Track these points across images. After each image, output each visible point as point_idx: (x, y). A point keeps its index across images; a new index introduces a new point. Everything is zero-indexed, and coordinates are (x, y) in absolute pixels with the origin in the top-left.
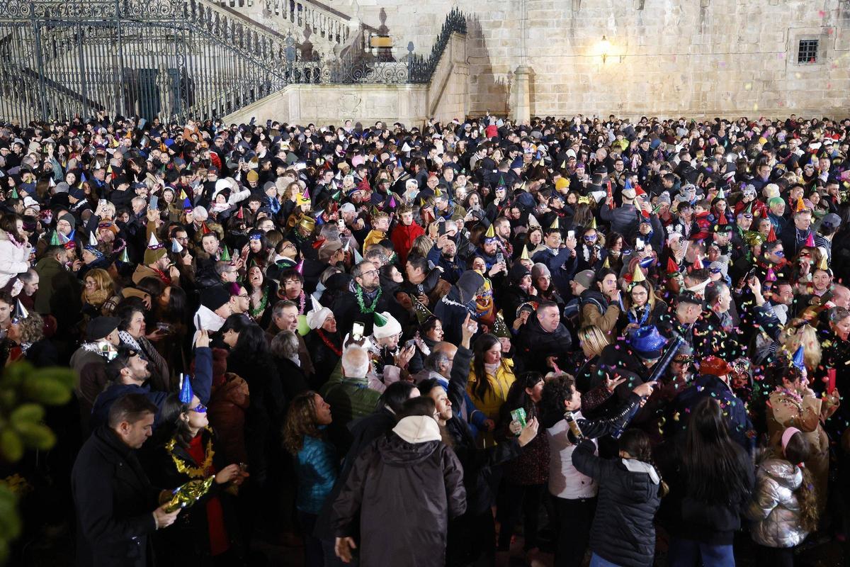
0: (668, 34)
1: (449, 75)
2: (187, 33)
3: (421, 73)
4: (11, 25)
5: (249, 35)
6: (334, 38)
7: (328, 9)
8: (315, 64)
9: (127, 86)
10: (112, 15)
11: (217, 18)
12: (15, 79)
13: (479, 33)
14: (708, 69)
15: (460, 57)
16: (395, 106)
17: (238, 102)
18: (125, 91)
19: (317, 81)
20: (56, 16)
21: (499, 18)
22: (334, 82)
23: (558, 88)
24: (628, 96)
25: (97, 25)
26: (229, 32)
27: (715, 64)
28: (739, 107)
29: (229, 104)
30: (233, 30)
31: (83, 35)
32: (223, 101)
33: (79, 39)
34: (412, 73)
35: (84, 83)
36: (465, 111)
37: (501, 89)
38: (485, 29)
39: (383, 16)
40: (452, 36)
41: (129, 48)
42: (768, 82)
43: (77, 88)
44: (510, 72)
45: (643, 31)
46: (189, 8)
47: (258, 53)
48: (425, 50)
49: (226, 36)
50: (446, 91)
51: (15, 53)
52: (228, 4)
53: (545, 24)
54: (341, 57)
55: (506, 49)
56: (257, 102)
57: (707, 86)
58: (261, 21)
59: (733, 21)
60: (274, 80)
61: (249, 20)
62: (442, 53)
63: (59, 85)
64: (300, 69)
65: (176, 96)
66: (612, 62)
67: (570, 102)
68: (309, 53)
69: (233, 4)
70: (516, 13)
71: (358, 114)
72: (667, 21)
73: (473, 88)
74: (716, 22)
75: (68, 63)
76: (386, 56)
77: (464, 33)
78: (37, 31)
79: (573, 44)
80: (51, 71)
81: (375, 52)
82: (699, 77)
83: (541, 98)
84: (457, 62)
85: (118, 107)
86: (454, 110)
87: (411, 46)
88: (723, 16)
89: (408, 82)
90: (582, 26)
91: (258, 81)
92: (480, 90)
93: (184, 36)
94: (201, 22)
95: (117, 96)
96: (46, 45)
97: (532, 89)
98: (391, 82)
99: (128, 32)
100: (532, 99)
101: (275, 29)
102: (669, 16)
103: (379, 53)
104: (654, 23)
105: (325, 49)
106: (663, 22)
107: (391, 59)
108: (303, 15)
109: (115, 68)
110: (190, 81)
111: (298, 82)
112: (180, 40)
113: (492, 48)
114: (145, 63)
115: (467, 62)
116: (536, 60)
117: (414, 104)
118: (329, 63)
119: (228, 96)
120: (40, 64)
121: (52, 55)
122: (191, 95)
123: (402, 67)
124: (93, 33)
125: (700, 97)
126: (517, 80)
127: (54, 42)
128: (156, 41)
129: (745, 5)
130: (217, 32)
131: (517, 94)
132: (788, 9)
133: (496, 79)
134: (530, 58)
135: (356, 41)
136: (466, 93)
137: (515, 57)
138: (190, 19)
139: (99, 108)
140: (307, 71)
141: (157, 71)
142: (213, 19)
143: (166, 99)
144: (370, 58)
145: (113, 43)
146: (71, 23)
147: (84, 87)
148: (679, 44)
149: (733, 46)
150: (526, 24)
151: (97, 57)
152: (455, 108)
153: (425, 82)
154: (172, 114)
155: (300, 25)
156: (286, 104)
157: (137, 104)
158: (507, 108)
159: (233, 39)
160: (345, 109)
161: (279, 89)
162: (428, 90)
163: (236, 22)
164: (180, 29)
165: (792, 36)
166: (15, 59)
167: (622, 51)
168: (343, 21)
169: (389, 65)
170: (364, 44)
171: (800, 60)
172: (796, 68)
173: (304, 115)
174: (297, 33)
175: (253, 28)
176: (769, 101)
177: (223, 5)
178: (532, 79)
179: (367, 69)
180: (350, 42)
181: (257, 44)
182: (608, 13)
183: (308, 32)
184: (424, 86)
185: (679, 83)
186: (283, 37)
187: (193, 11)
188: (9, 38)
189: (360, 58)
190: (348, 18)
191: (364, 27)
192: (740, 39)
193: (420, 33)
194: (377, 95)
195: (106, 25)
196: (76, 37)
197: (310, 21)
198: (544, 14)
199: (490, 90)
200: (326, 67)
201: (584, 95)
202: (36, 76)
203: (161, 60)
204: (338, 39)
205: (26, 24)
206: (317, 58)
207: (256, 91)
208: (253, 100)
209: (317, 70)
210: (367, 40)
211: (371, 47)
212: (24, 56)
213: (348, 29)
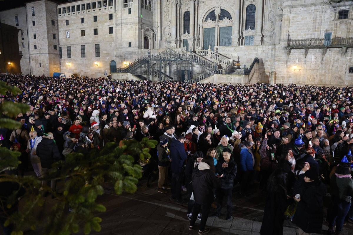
0: (313, 64)
1: (254, 73)
2: (192, 62)
3: (247, 72)
4: (156, 61)
5: (206, 62)
6: (226, 63)
7: (225, 56)
8: (221, 70)
9: (178, 74)
10: (176, 58)
11: (199, 59)
12: (156, 72)
13: (262, 63)
14: (323, 73)
15: (257, 69)
16: (240, 80)
17: (203, 78)
19: (221, 74)
20: (165, 59)
21: (267, 59)
22: (226, 74)
23: (282, 77)
24: (301, 79)
25: (173, 60)
26: (202, 62)
27: (325, 72)
28: (332, 84)
29: (200, 78)
31: (170, 63)
32: (199, 78)
33: (169, 64)
34: (245, 72)
35: (169, 73)
37: (267, 76)
38: (264, 62)
39: (239, 58)
40: (256, 63)
41: (180, 65)
42: (340, 78)
43: (168, 74)
44: (270, 73)
45: (306, 63)
46: (193, 57)
47: (208, 67)
48: (248, 66)
49: (201, 63)
51: (156, 67)
52: (202, 56)
53: (280, 61)
54: (228, 68)
55: (269, 67)
56: (207, 78)
57: (323, 78)
58: (209, 59)
59: (331, 61)
60: (211, 73)
61: (206, 59)
62: (253, 67)
63: (164, 74)
64: (218, 71)
65: (189, 76)
66: (297, 71)
67: (285, 80)
68: (220, 67)
69: (203, 56)
70: (272, 58)
71: (231, 81)
72: (312, 61)
73: (260, 76)
74: (326, 62)
75: (167, 68)
76: (239, 68)
77: (259, 63)
78: (161, 62)
79: (287, 66)
80: (163, 71)
81: (236, 67)
82: (321, 75)
83: (277, 79)
85: (176, 79)
87: (245, 66)
88: (328, 60)
89: (244, 74)
90: (289, 62)
91: (208, 73)
92: (262, 77)
94: (196, 60)
95: (176, 76)
96: (162, 65)
97: (275, 77)
98: (240, 74)
99: (179, 62)
100: (275, 79)
101: (212, 61)
102: (313, 60)
103: (237, 67)
104: (309, 61)
105: (224, 66)
106: (311, 61)
107: (240, 69)
108: (219, 58)
109: (176, 70)
110: (192, 73)
111: (217, 73)
112: (191, 64)
113: (265, 67)
114: (183, 69)
115: (259, 70)
116: (277, 70)
117: (245, 79)
118: (225, 69)
119: (200, 76)
120: (161, 69)
121: (163, 67)
122: (192, 76)
123: (242, 70)
124: (172, 62)
125: (321, 81)
126: (271, 74)
127: (164, 64)
128: (185, 64)
129: (334, 57)
130: (199, 62)
131: (271, 78)
132: (346, 59)
133: (266, 74)
134: (275, 69)
136: (258, 77)
137: (271, 69)
138: (193, 59)
139: (172, 79)
140: (219, 71)
141: (185, 71)
142: (198, 59)
143: (186, 77)
144: (235, 68)
145: (176, 64)
146: (168, 60)
147: (169, 74)
148: (315, 67)
149: (330, 68)
150: (275, 61)
151: (173, 67)
152: (255, 81)
153: (248, 74)
154: (188, 80)
155: (218, 60)
156: (214, 78)
157: (180, 78)
158: (269, 81)
159: (203, 63)
160: (228, 80)
161: (212, 75)
162: (248, 76)
163: (204, 59)
164: (191, 61)
165: (347, 66)
167: (300, 68)
168: (229, 59)
169: (239, 70)
170: (233, 65)
171: (349, 72)
172: (348, 74)
173: (218, 81)
174: (217, 62)
175: (207, 61)
176: (340, 82)
177: (201, 56)
178: (275, 74)
179: (234, 71)
180: (230, 64)
181: (208, 65)
182: (297, 59)
183: (220, 62)
184: (248, 75)
185: (315, 77)
186: (214, 63)
187: (194, 57)
188: (155, 64)
189: (232, 68)
190: (230, 59)
191: (234, 61)
192: (333, 66)
193: (247, 62)
194: (235, 77)
195: (175, 60)
197: (221, 59)
198: (279, 59)
199: (264, 77)
200: (224, 70)
201: (289, 79)
202: (160, 72)
203: (186, 68)
204: (227, 64)
205: (159, 61)
206: (222, 68)
207: (207, 75)
208: (206, 77)
209: (222, 71)
210: (234, 64)
211: (235, 66)
212: (158, 67)
213: (230, 61)
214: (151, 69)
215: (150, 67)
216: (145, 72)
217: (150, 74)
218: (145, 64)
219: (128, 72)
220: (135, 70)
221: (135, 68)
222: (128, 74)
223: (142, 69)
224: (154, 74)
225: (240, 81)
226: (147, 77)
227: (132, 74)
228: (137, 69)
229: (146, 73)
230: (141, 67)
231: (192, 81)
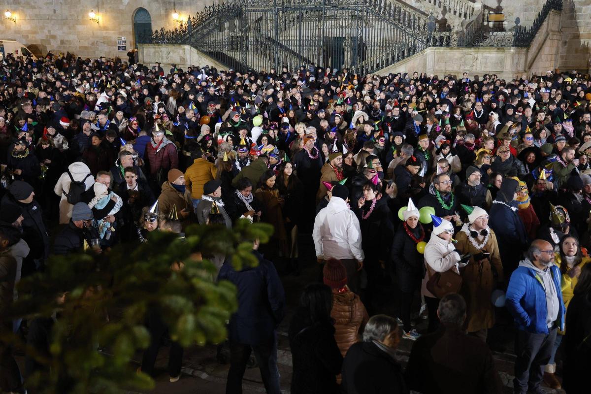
1: (545, 40)
2: (365, 13)
3: (523, 39)
4: (263, 11)
5: (405, 14)
6: (463, 15)
8: (448, 34)
9: (325, 48)
10: (320, 3)
12: (262, 43)
13: (572, 10)
15: (555, 28)
16: (502, 62)
17: (393, 58)
18: (324, 51)
19: (448, 45)
20: (288, 5)
22: (460, 46)
25: (311, 9)
26: (392, 12)
29: (387, 60)
30: (394, 12)
31: (302, 16)
32: (384, 58)
33: (300, 19)
34: (517, 40)
35: (300, 46)
36: (555, 66)
37: (586, 51)
38: (577, 6)
40: (551, 12)
41: (329, 23)
43: (296, 49)
47: (409, 26)
48: (527, 22)
49: (390, 15)
50: (542, 52)
51: (263, 27)
54: (466, 28)
56: (406, 59)
58: (414, 5)
60: (419, 44)
61: (405, 4)
62: (541, 24)
63: (286, 47)
64: (437, 37)
65: (354, 54)
68: (444, 25)
71: (476, 68)
73: (563, 50)
75: (293, 33)
76: (499, 27)
77: (560, 10)
78: (277, 14)
80: (282, 39)
81: (491, 24)
84: (552, 31)
85: (319, 61)
86: (546, 66)
87: (518, 20)
89: (513, 46)
91: (408, 45)
92: (568, 51)
93: (363, 16)
94: (375, 6)
95: (319, 54)
96: (281, 22)
98: (501, 46)
99: (329, 13)
101: (423, 10)
103: (494, 25)
105: (455, 23)
107: (502, 29)
109: (319, 36)
110: (364, 45)
111: (434, 45)
112: (360, 18)
113: (581, 21)
114: (337, 33)
115: (560, 31)
117: (516, 61)
118: (457, 33)
119: (388, 55)
120: (277, 34)
121: (283, 29)
122: (364, 54)
123: (509, 35)
124: (308, 14)
127: (286, 20)
128: (345, 19)
130: (384, 13)
133: (582, 43)
135: (478, 18)
136: (557, 53)
138: (368, 4)
139: (308, 62)
140: (441, 38)
141: (344, 38)
142: (383, 5)
143: (348, 56)
144: (487, 29)
145: (320, 21)
146: (296, 9)
147: (300, 49)
151: (309, 30)
152: (547, 64)
153: (526, 46)
154: (351, 66)
155: (440, 7)
156: (425, 60)
157: (330, 59)
158: (588, 65)
159: (394, 17)
160: (465, 64)
161: (421, 50)
162: (527, 52)
163: (397, 6)
164: (361, 11)
166: (263, 32)
168: (471, 3)
169: (500, 34)
170: (483, 20)
173: (436, 68)
174: (437, 13)
175: (408, 9)
179: (484, 36)
180: (474, 18)
181: (410, 20)
183: (445, 12)
184: (525, 49)
186: (427, 15)
188: (261, 19)
189: (480, 29)
190: (474, 2)
191: (485, 7)
193: (526, 10)
194: (488, 55)
195: (317, 9)
196: (298, 17)
197: (447, 4)
199: (576, 51)
200: (455, 35)
202: (273, 41)
203: (347, 31)
204: (465, 16)
205: (271, 10)
206: (449, 29)
207: (406, 51)
208: (403, 58)
209: (449, 38)
210: (486, 16)
211: (488, 21)
212: (268, 29)
213: (473, 9)
214: (249, 34)
215: (245, 29)
216: (233, 41)
217: (247, 48)
218: (231, 19)
219: (184, 43)
220: (204, 36)
221: (205, 31)
222: (184, 49)
223: (224, 35)
224: (257, 50)
225: (502, 67)
226: (238, 56)
227: (196, 47)
228: (208, 33)
229: (235, 47)
230: (220, 28)
231: (363, 67)
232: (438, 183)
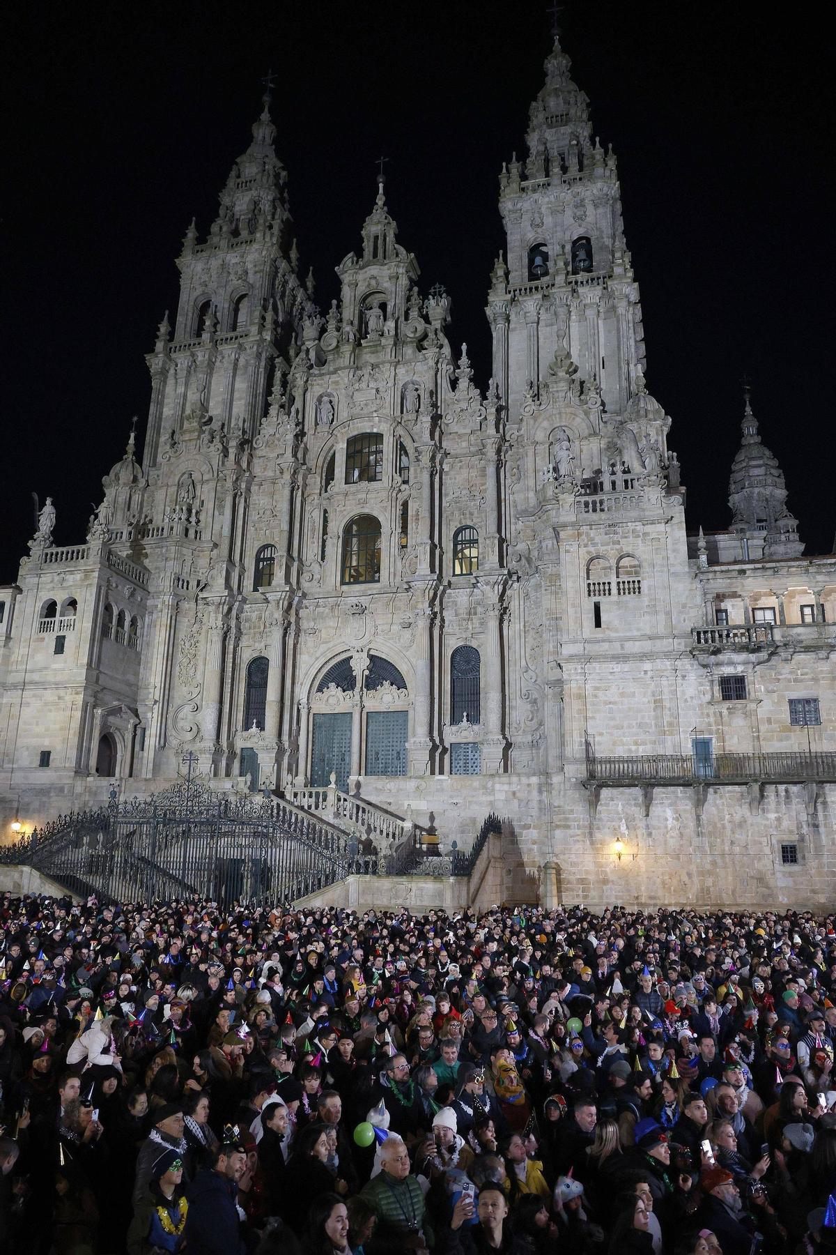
0: (672, 837)
1: (487, 868)
2: (271, 830)
3: (463, 867)
4: (137, 823)
5: (321, 832)
6: (391, 836)
7: (386, 812)
8: (374, 858)
9: (217, 873)
10: (214, 816)
11: (297, 819)
12: (132, 864)
13: (512, 834)
14: (708, 867)
15: (496, 853)
16: (440, 895)
17: (306, 887)
18: (216, 877)
19: (374, 873)
20: (172, 816)
21: (529, 821)
22: (389, 874)
23: (582, 881)
24: (643, 888)
25: (202, 823)
26: (305, 830)
27: (714, 863)
28: (740, 901)
29: (299, 890)
30: (308, 829)
31: (190, 830)
32: (295, 887)
33: (186, 834)
34: (455, 867)
35: (184, 870)
36: (502, 899)
37: (532, 881)
38: (517, 830)
39: (432, 818)
40: (490, 836)
41: (224, 841)
42: (761, 879)
43: (177, 873)
44: (540, 867)
45: (650, 835)
46: (275, 811)
47: (327, 848)
48: (466, 845)
49: (302, 834)
50: (484, 883)
51: (136, 844)
52: (306, 807)
53: (568, 827)
54: (396, 851)
55: (535, 847)
56: (322, 889)
57: (709, 882)
58: (331, 819)
59: (724, 827)
60: (339, 871)
61: (321, 820)
62: (481, 849)
64: (361, 862)
65: (256, 882)
66: (626, 859)
67: (593, 893)
68: (369, 847)
69: (310, 807)
70: (543, 817)
71: (408, 901)
72: (670, 826)
73: (508, 881)
74: (710, 828)
75: (175, 853)
76: (434, 851)
77: (500, 833)
78: (156, 827)
79: (592, 843)
80: (160, 860)
81: (424, 847)
82: (702, 873)
83: (567, 890)
84: (494, 858)
85: (208, 890)
86: (491, 899)
87: (455, 844)
88: (716, 824)
89: (452, 875)
90: (598, 829)
91: (325, 871)
92: (514, 882)
93: (268, 832)
94: (284, 822)
95: (209, 881)
96: (160, 838)
97: (559, 881)
98: (438, 876)
99: (225, 829)
100: (559, 890)
101: (343, 828)
102: (670, 823)
103: (428, 848)
104: (659, 828)
105: (383, 845)
106: (666, 827)
107: (439, 855)
108: (366, 817)
109: (211, 858)
110: (269, 869)
111: (358, 872)
112: (266, 835)
113: (524, 847)
114: (234, 854)
115: (502, 858)
116: (562, 857)
117: (456, 894)
118: (385, 857)
119: (299, 883)
120: (153, 853)
121: (163, 846)
122: (269, 881)
123: (447, 861)
124: (197, 829)
125: (705, 891)
126: (545, 873)
127: (167, 836)
128: (246, 836)
129: (732, 815)
130: (295, 831)
131: (546, 886)
132: (767, 819)
133: (528, 872)
134: (556, 856)
135: (409, 839)
136: (502, 884)
137: (543, 854)
138: (274, 819)
139: (194, 891)
140: (367, 863)
141: (243, 861)
142: (293, 820)
143: (247, 884)
144: (420, 853)
145: (212, 837)
146: (182, 822)
147: (184, 873)
148: (682, 846)
149: (727, 848)
150: (553, 827)
151: (198, 849)
152: (493, 897)
153: (466, 875)
154: (251, 897)
155: (363, 824)
156: (347, 891)
157: (224, 887)
158: (538, 898)
159: (308, 835)
160: (396, 897)
161: (342, 878)
162: (469, 882)
163: (311, 822)
164: (266, 827)
165: (774, 841)
166: (135, 850)
167: (635, 850)
168: (399, 822)
169: (436, 859)
170: (415, 841)
171: (784, 861)
172: (782, 868)
173: (362, 901)
174: (360, 832)
175: (324, 827)
176: (763, 896)
177: (302, 808)
178: (558, 872)
179: (417, 862)
180: (404, 839)
181: (327, 840)
182: (620, 819)
183: (369, 831)
184: (466, 879)
185: (685, 878)
186: (348, 834)
187: (278, 813)
188: (135, 832)
189: (412, 853)
190: (403, 820)
191: (416, 827)
192: (732, 843)
193: (463, 832)
194: (424, 885)
195: (208, 823)
196: (184, 832)
197: (371, 822)
198: (567, 819)
199: (523, 882)
200: (383, 860)
201: (605, 887)
202: (147, 862)
203: (248, 852)
204: (394, 837)
205: (148, 823)
206: (375, 852)
207: (323, 879)
208: (319, 888)
209: (375, 863)
210: (418, 838)
211: (421, 844)
212: (142, 847)
213: (402, 828)
214: (116, 853)
215: (111, 846)
216: (92, 861)
217: (112, 871)
218: (93, 831)
219: (23, 863)
220: (52, 854)
221: (55, 847)
222: (22, 872)
223: (81, 854)
224: (125, 874)
225: (442, 901)
226: (98, 882)
227: (38, 869)
228: (59, 851)
229: (94, 869)
230: (77, 844)
231: (267, 898)
232: (392, 1070)
